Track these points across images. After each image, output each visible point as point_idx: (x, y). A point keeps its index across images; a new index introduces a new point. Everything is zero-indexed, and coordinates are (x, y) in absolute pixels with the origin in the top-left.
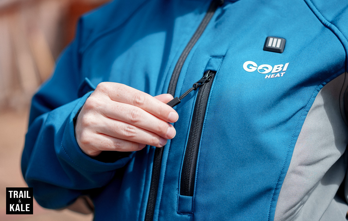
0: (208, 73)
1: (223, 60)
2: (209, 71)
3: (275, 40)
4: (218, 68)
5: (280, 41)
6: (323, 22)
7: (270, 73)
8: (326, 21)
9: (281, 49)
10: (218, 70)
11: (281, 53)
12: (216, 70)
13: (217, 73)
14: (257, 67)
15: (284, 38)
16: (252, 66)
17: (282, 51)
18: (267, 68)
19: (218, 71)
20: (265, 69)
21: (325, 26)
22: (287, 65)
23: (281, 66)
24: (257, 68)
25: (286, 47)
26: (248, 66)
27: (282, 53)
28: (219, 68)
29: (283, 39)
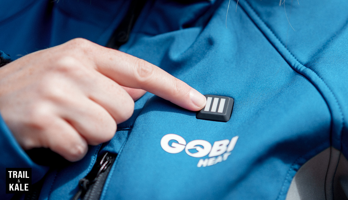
0: (105, 156)
1: (129, 134)
2: (107, 154)
3: (216, 100)
4: (120, 149)
5: (223, 101)
6: (293, 65)
7: (207, 157)
8: (298, 63)
9: (225, 114)
10: (121, 151)
11: (225, 122)
12: (117, 152)
13: (118, 156)
14: (186, 145)
15: (231, 96)
16: (177, 142)
17: (227, 118)
18: (202, 147)
19: (119, 154)
20: (198, 148)
21: (297, 71)
22: (235, 140)
23: (226, 142)
24: (184, 147)
25: (234, 112)
26: (170, 143)
27: (228, 122)
28: (122, 149)
29: (229, 99)
